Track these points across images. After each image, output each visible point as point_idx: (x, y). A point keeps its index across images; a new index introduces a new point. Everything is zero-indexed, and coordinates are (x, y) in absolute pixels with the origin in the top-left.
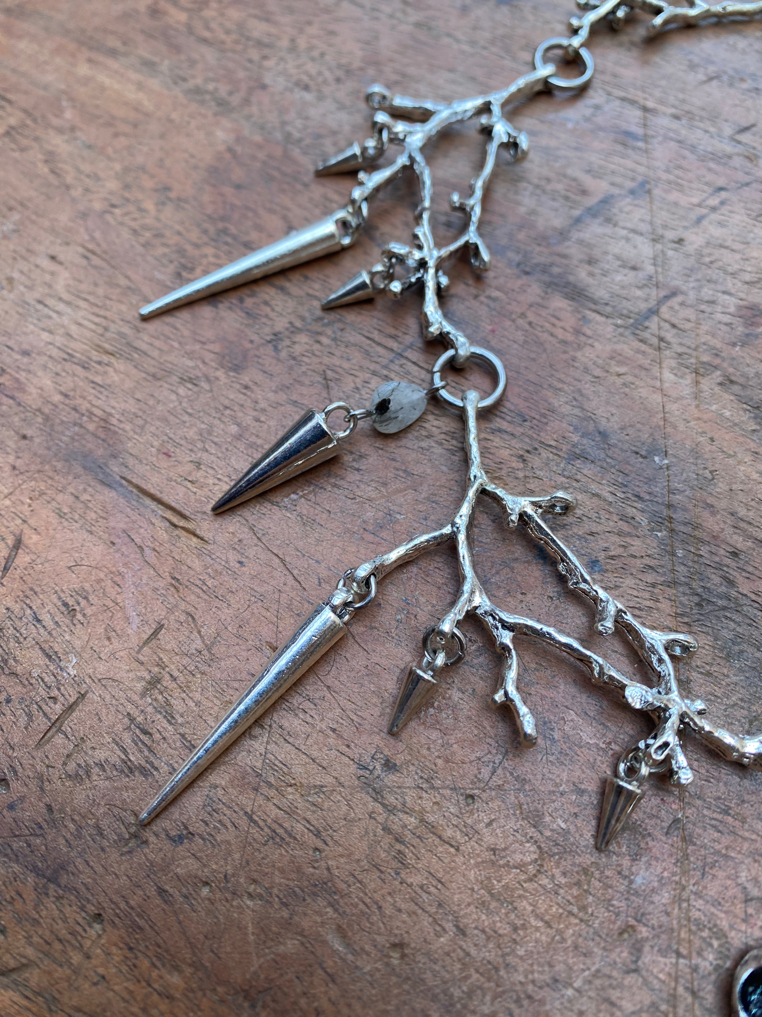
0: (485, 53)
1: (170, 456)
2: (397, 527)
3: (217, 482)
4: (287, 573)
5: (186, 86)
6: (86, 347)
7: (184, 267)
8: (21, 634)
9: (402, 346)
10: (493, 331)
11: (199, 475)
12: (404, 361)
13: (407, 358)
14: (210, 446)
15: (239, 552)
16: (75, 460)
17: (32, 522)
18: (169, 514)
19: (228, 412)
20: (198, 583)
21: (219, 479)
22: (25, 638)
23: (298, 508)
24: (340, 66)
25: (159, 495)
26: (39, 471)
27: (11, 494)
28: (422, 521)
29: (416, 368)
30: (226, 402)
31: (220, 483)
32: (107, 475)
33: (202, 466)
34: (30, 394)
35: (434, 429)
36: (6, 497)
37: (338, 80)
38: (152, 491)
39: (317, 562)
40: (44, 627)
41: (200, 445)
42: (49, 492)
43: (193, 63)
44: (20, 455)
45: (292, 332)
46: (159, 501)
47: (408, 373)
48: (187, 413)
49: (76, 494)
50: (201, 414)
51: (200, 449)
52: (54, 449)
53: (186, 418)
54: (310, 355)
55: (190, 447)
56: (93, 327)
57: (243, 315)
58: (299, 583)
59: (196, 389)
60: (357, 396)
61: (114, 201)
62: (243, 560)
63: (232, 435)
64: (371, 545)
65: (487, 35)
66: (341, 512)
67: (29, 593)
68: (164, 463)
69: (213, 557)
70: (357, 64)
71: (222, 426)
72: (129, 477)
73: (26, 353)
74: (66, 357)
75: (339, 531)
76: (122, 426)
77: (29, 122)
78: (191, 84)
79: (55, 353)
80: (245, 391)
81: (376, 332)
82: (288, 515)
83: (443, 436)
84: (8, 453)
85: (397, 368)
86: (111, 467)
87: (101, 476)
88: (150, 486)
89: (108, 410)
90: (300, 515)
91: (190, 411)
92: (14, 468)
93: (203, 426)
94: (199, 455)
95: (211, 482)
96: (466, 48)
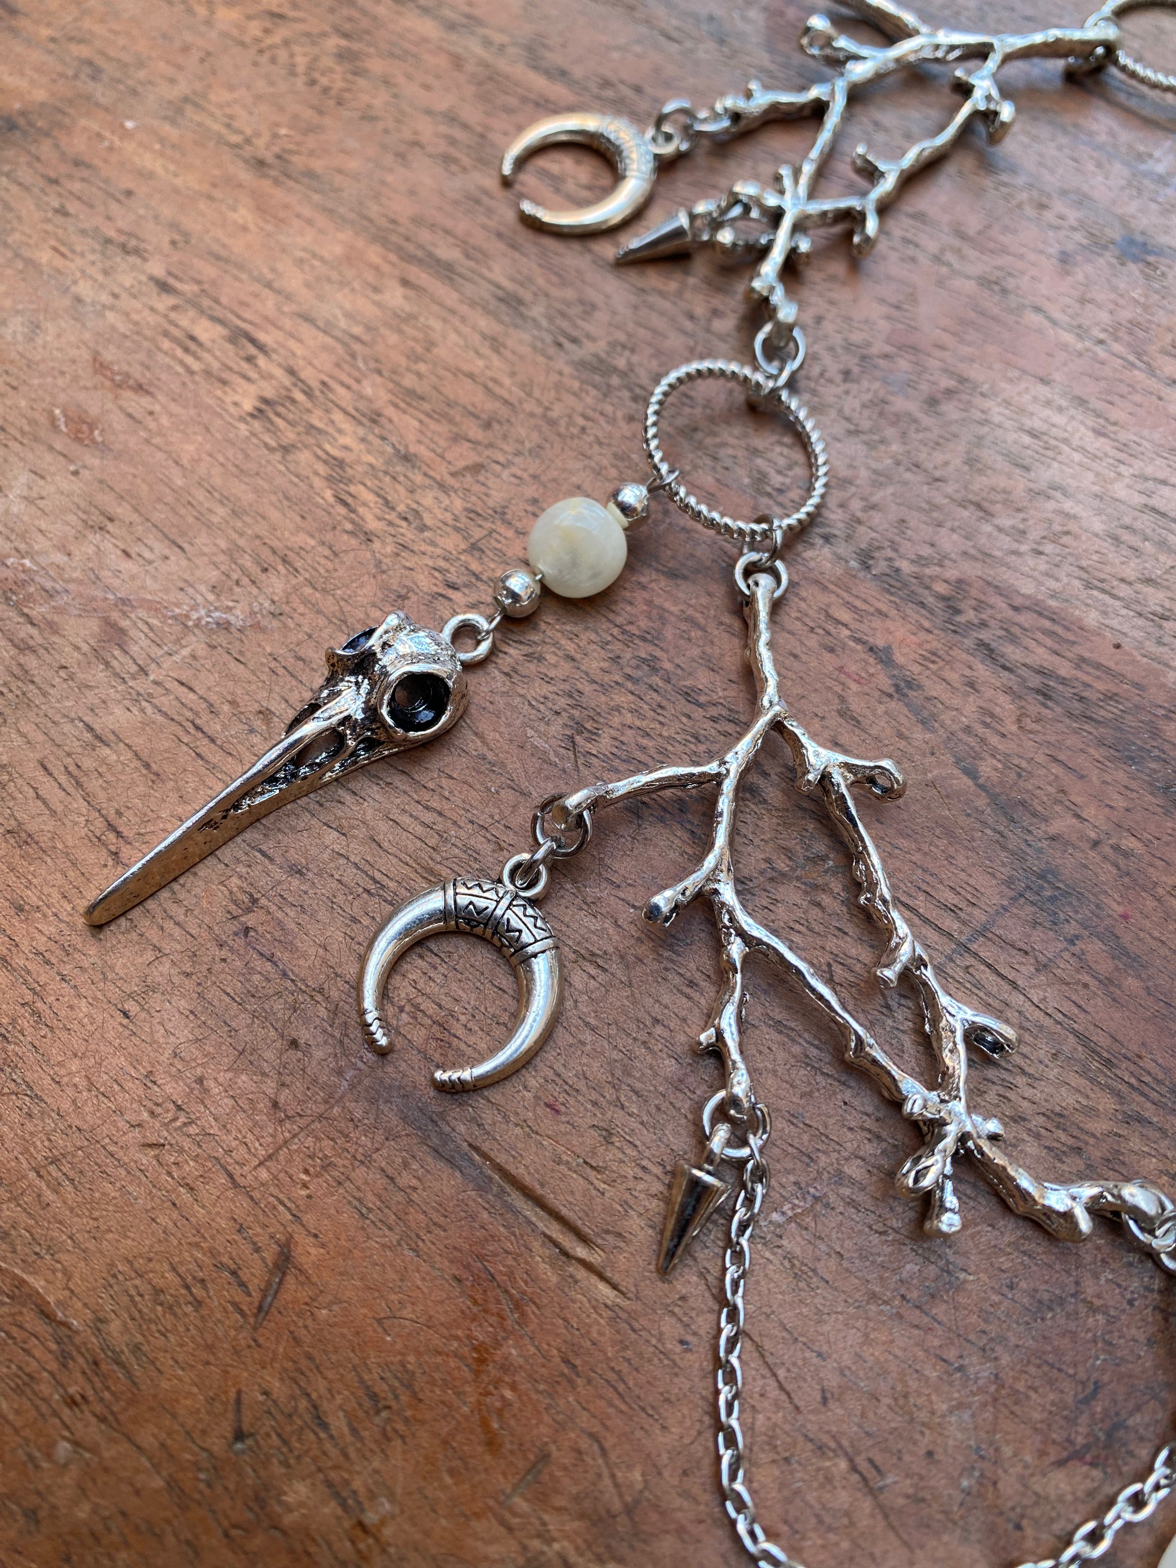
0: (1099, 350)
1: (557, 1112)
2: (962, 1299)
3: (641, 1174)
4: (765, 1372)
5: (578, 353)
6: (406, 870)
7: (580, 728)
8: (291, 1451)
9: (967, 931)
10: (1125, 917)
11: (608, 1156)
12: (970, 960)
13: (976, 955)
14: (629, 1099)
15: (680, 1320)
16: (387, 1101)
17: (309, 1218)
18: (555, 1231)
19: (659, 1030)
20: (611, 1376)
21: (644, 1168)
22: (298, 1458)
23: (785, 1242)
24: (849, 347)
25: (539, 1191)
26: (320, 1117)
27: (270, 1157)
28: (1005, 1290)
29: (993, 977)
30: (657, 1010)
31: (647, 1177)
32: (445, 1138)
33: (615, 1139)
34: (304, 956)
35: (1025, 1104)
36: (261, 1164)
37: (847, 374)
38: (527, 1180)
39: (820, 1355)
40: (332, 1437)
41: (609, 1093)
42: (339, 1162)
43: (588, 309)
44: (288, 1080)
45: (772, 879)
46: (539, 1202)
47: (979, 985)
48: (587, 1024)
49: (390, 1171)
50: (613, 1031)
51: (610, 1103)
52: (349, 1074)
53: (588, 1036)
54: (803, 929)
55: (594, 1096)
56: (419, 830)
57: (686, 836)
58: (788, 1394)
59: (602, 977)
60: (889, 1022)
61: (452, 578)
62: (689, 1338)
63: (666, 1079)
64: (916, 1332)
65: (1104, 317)
66: (862, 1258)
67: (304, 1363)
68: (548, 1124)
69: (637, 1326)
70: (879, 347)
71: (649, 1059)
72: (485, 1147)
73: (297, 871)
74: (372, 887)
75: (857, 1296)
76: (472, 1040)
77: (299, 396)
78: (588, 350)
79: (350, 875)
80: (688, 990)
81: (922, 897)
82: (768, 1254)
83: (1041, 1120)
84: (264, 1074)
85: (960, 974)
86: (453, 1123)
87: (435, 1141)
88: (522, 1170)
89: (446, 1002)
90: (789, 1257)
91: (593, 1021)
92: (275, 1105)
93: (615, 1055)
94: (609, 1114)
95: (630, 1173)
96: (1068, 338)
